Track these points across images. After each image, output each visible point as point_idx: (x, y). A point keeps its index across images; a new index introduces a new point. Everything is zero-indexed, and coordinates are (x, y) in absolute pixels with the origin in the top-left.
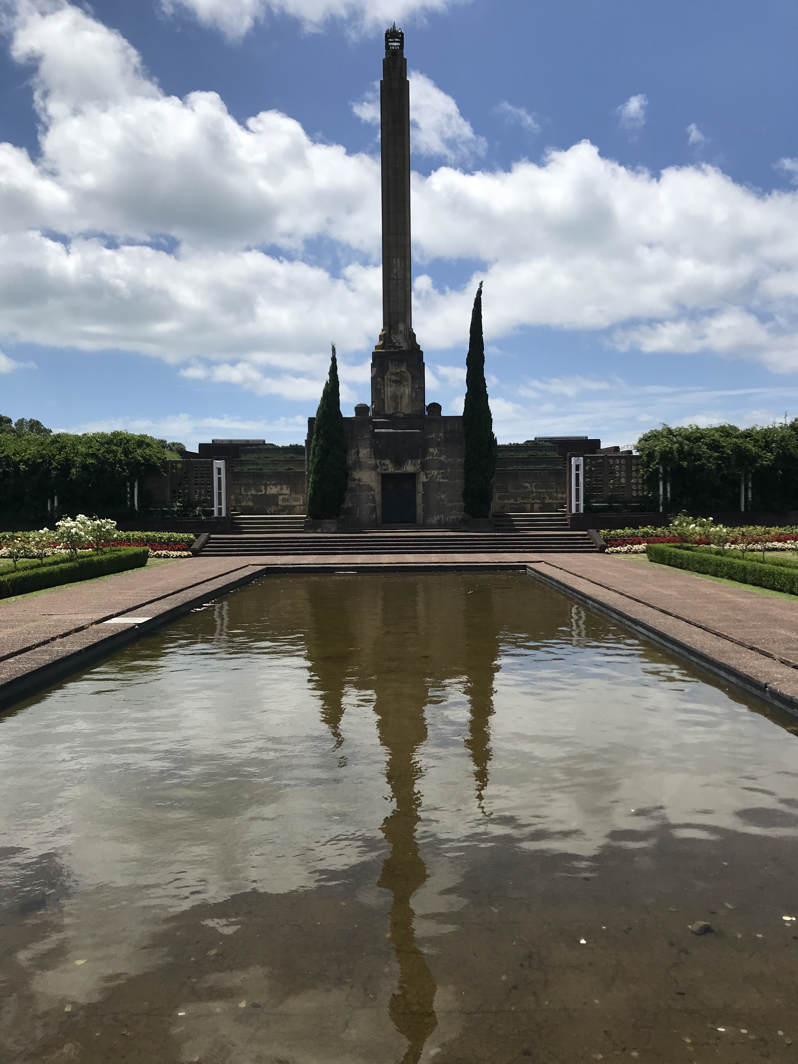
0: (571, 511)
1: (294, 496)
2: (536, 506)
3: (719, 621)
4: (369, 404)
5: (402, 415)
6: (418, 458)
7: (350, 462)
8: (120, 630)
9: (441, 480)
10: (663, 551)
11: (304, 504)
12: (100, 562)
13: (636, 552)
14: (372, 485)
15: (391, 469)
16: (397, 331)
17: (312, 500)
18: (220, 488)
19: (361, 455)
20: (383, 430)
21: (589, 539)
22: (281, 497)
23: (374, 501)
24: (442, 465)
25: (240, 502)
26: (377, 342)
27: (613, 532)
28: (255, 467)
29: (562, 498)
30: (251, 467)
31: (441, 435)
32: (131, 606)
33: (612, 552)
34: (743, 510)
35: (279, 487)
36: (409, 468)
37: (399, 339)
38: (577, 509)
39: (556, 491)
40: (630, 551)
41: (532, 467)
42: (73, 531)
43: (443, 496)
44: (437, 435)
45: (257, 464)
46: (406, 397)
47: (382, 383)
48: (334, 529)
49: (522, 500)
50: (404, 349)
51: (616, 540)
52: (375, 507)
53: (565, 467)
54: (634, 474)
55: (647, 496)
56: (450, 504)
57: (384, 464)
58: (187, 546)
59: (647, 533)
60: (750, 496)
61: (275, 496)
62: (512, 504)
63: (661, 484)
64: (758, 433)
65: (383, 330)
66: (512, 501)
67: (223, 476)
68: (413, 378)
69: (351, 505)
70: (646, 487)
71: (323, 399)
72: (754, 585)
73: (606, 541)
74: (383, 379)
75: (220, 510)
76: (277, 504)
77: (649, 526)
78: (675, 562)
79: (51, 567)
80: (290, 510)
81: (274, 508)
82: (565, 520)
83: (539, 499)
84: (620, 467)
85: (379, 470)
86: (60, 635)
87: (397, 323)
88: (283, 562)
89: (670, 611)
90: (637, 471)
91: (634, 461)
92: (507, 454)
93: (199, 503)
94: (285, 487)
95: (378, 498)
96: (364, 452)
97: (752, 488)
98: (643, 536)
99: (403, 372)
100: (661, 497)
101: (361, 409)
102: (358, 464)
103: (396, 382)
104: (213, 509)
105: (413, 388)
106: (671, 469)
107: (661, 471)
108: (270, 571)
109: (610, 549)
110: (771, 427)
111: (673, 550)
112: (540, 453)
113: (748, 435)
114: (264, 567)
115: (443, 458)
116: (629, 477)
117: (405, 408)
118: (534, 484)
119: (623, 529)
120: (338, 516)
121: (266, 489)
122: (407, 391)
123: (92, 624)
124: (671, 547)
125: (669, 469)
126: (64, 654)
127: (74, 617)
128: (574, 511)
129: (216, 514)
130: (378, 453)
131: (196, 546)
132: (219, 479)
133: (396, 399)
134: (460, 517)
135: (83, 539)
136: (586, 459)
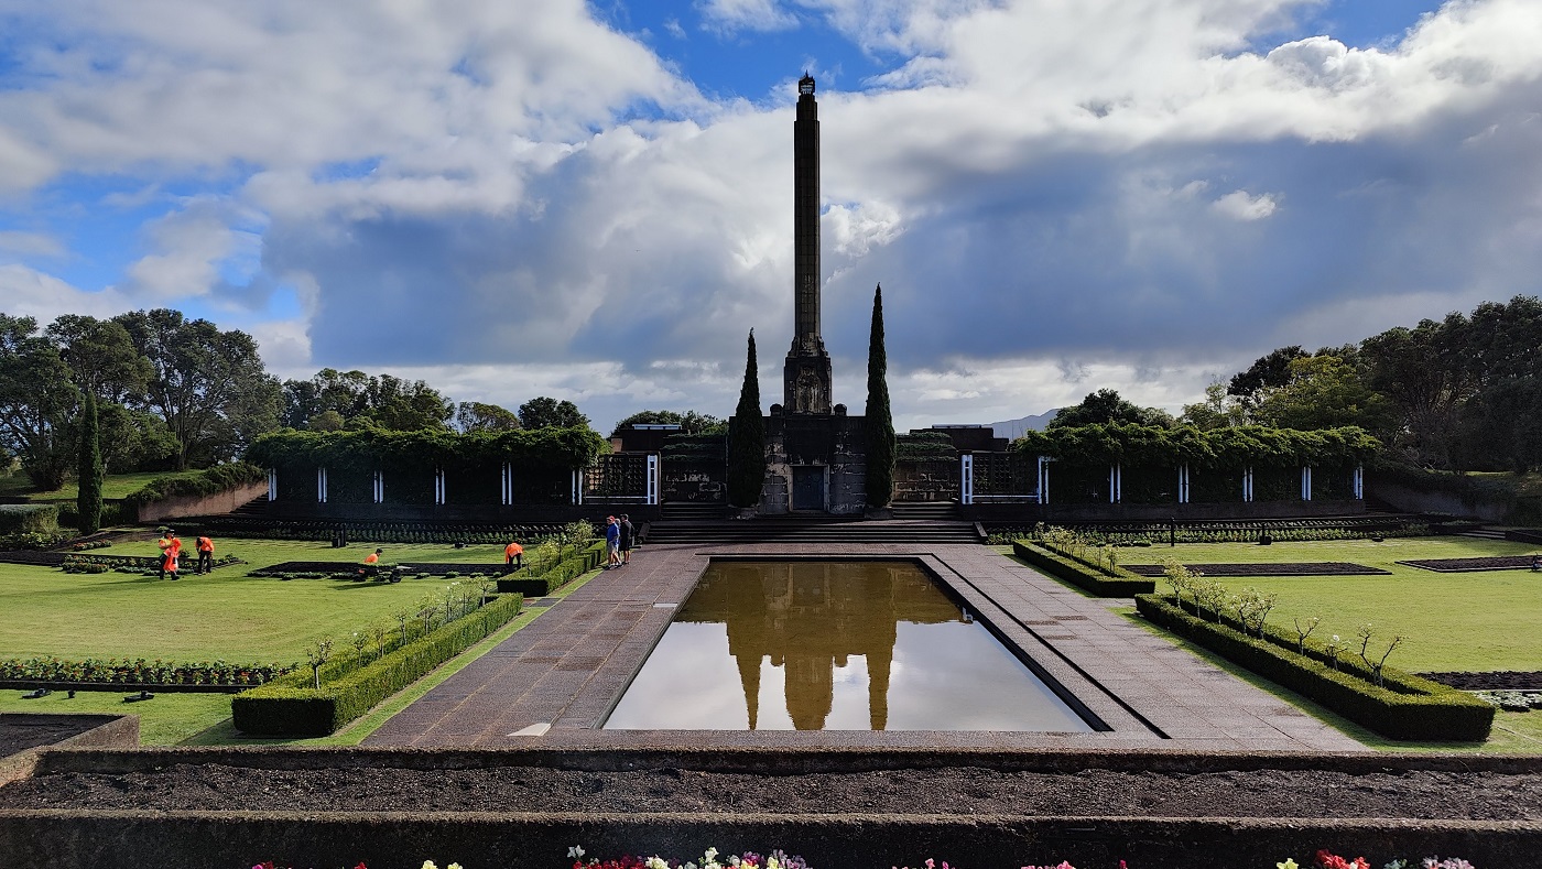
0: (961, 501)
1: (713, 483)
2: (932, 494)
4: (783, 404)
5: (811, 414)
6: (825, 454)
7: (765, 457)
9: (846, 473)
11: (722, 491)
14: (785, 476)
15: (802, 463)
16: (807, 340)
18: (653, 479)
19: (775, 450)
20: (795, 428)
21: (973, 531)
23: (787, 491)
24: (847, 460)
25: (665, 489)
26: (789, 348)
28: (678, 456)
29: (955, 487)
30: (674, 456)
31: (847, 432)
35: (700, 475)
36: (818, 462)
37: (809, 346)
38: (967, 501)
39: (949, 482)
41: (928, 458)
43: (848, 487)
44: (843, 433)
45: (680, 453)
46: (815, 398)
47: (794, 384)
48: (751, 516)
50: (813, 355)
52: (787, 497)
56: (854, 494)
57: (796, 459)
60: (1119, 487)
61: (696, 484)
62: (910, 492)
63: (1040, 478)
65: (794, 338)
66: (910, 489)
67: (655, 468)
68: (822, 381)
69: (766, 494)
73: (987, 533)
74: (795, 381)
75: (652, 499)
76: (697, 491)
80: (709, 496)
81: (695, 495)
83: (934, 488)
85: (792, 463)
87: (807, 332)
91: (1017, 459)
92: (900, 443)
94: (705, 475)
95: (790, 488)
96: (778, 448)
99: (811, 376)
100: (1040, 490)
101: (775, 408)
102: (773, 458)
103: (806, 384)
104: (646, 497)
105: (821, 389)
112: (936, 445)
114: (709, 557)
115: (848, 453)
117: (814, 408)
118: (929, 474)
120: (755, 504)
121: (688, 477)
122: (816, 392)
128: (964, 501)
129: (649, 503)
130: (790, 449)
132: (652, 472)
133: (806, 399)
134: (863, 505)
136: (974, 455)
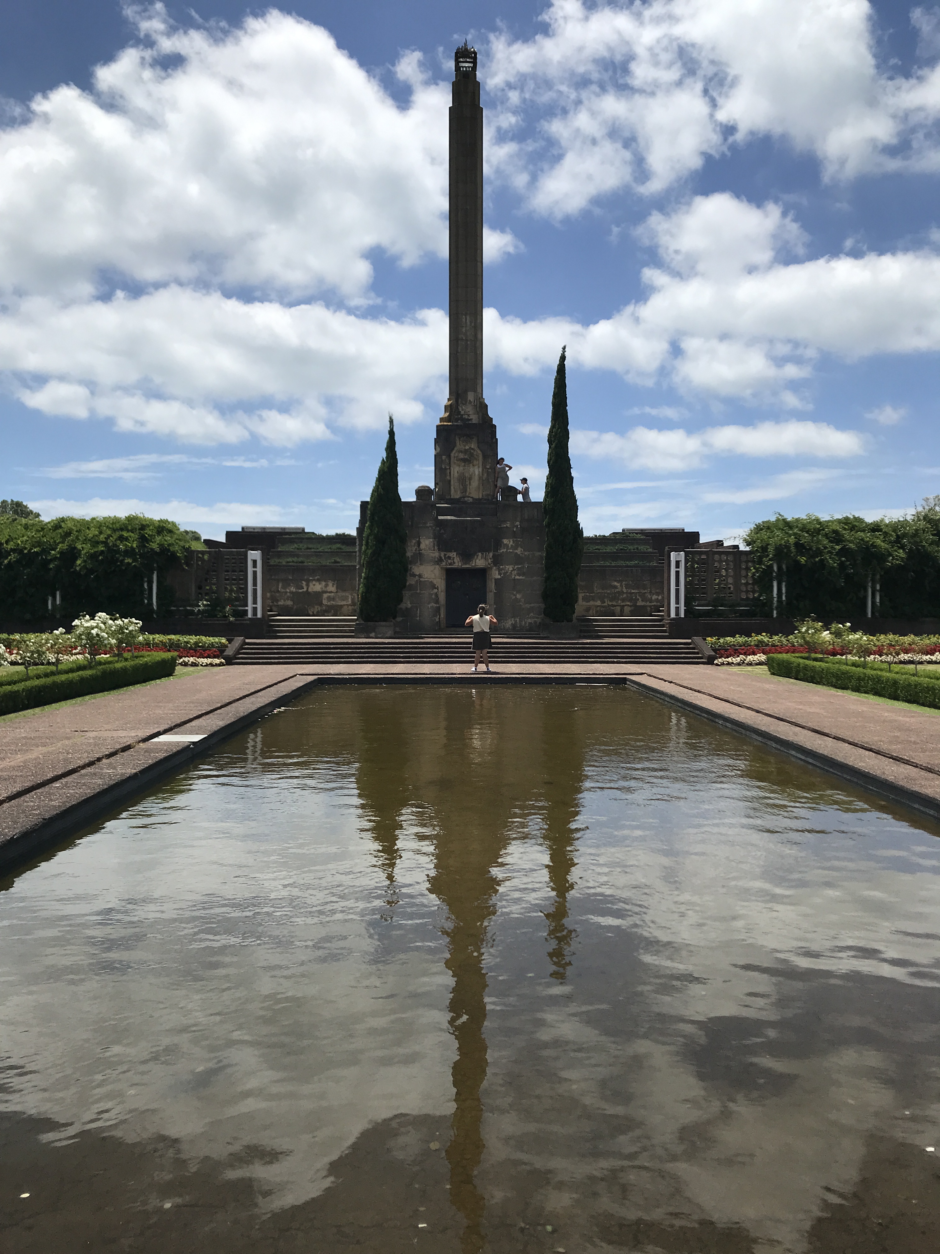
0: (669, 615)
1: (341, 594)
2: (627, 609)
3: (890, 742)
4: (432, 487)
5: (471, 500)
6: (489, 551)
7: (409, 554)
8: (175, 750)
9: (517, 577)
10: (789, 663)
11: (353, 604)
12: (124, 670)
13: (750, 664)
14: (435, 582)
15: (458, 563)
16: (466, 402)
17: (365, 599)
18: (255, 584)
19: (422, 546)
20: (449, 518)
21: (694, 648)
22: (325, 596)
23: (437, 601)
24: (518, 560)
25: (277, 601)
26: (443, 414)
27: (722, 640)
28: (295, 559)
29: (657, 600)
30: (290, 559)
31: (518, 523)
32: (179, 722)
33: (723, 664)
34: (869, 615)
35: (324, 583)
36: (479, 562)
37: (468, 410)
38: (677, 613)
39: (650, 592)
40: (744, 662)
41: (621, 563)
42: (94, 632)
43: (518, 596)
44: (513, 524)
45: (298, 556)
46: (476, 478)
47: (447, 461)
48: (390, 633)
49: (610, 601)
50: (474, 422)
51: (726, 650)
52: (438, 610)
53: (663, 563)
54: (743, 573)
55: (758, 599)
56: (528, 606)
57: (449, 558)
58: (219, 652)
59: (761, 642)
60: (878, 600)
61: (319, 595)
62: (598, 606)
63: (775, 584)
64: (887, 525)
65: (449, 400)
66: (599, 603)
67: (259, 569)
68: (485, 457)
69: (409, 606)
70: (756, 588)
71: (379, 480)
72: (909, 702)
73: (715, 650)
74: (449, 457)
75: (255, 610)
76: (321, 604)
77: (764, 634)
78: (804, 675)
79: (71, 675)
80: (336, 610)
81: (317, 608)
82: (663, 626)
83: (630, 601)
84: (727, 564)
85: (444, 564)
86: (106, 755)
87: (466, 392)
88: (337, 672)
89: (826, 731)
90: (748, 569)
91: (744, 558)
92: (592, 548)
93: (230, 601)
94: (330, 584)
95: (442, 597)
96: (427, 543)
97: (880, 591)
98: (757, 646)
99: (473, 449)
100: (775, 599)
101: (422, 492)
102: (419, 557)
103: (464, 460)
104: (246, 608)
105: (484, 467)
106: (787, 568)
107: (775, 568)
108: (322, 682)
109: (720, 660)
110: (901, 519)
111: (801, 661)
112: (631, 547)
113: (876, 528)
114: (316, 677)
115: (519, 551)
116: (737, 577)
117: (475, 491)
118: (624, 583)
119: (734, 636)
120: (394, 618)
121: (308, 585)
122: (477, 471)
123: (139, 742)
124: (797, 657)
125: (784, 567)
126: (118, 778)
127: (115, 734)
128: (673, 615)
129: (250, 615)
130: (443, 544)
131: (229, 652)
132: (255, 573)
133: (464, 480)
134: (539, 621)
135: (106, 642)
136: (687, 554)
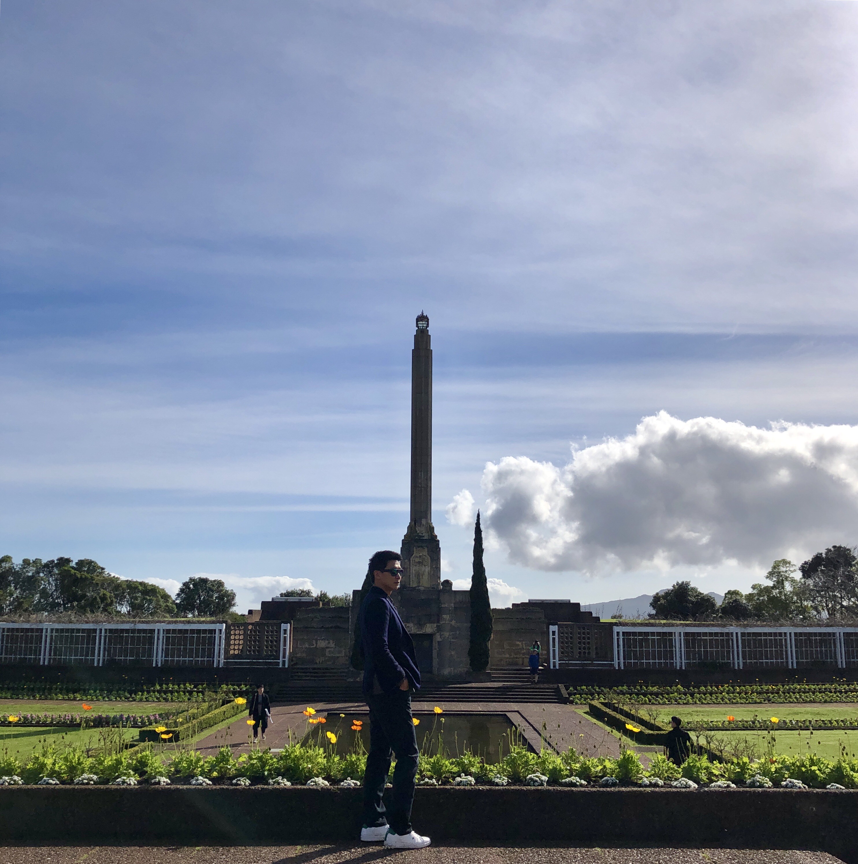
0: (549, 666)
1: (338, 649)
5: (423, 588)
6: (434, 622)
9: (452, 640)
11: (346, 656)
15: (414, 631)
16: (421, 525)
18: (285, 645)
21: (556, 692)
22: (328, 650)
24: (452, 629)
25: (296, 654)
26: (405, 532)
31: (452, 604)
35: (327, 642)
36: (428, 630)
37: (422, 530)
38: (554, 665)
43: (453, 653)
44: (449, 605)
46: (426, 574)
47: (408, 563)
49: (516, 655)
50: (425, 538)
53: (545, 632)
56: (459, 659)
61: (323, 649)
62: (508, 658)
65: (410, 523)
67: (288, 635)
68: (432, 560)
74: (409, 560)
75: (284, 662)
76: (324, 656)
80: (334, 660)
81: (322, 659)
87: (420, 519)
94: (331, 641)
99: (425, 555)
103: (419, 563)
104: (278, 661)
105: (431, 567)
115: (453, 623)
117: (425, 583)
118: (524, 642)
121: (316, 643)
122: (427, 569)
129: (281, 666)
132: (285, 638)
133: (418, 576)
134: (466, 669)
136: (560, 627)
